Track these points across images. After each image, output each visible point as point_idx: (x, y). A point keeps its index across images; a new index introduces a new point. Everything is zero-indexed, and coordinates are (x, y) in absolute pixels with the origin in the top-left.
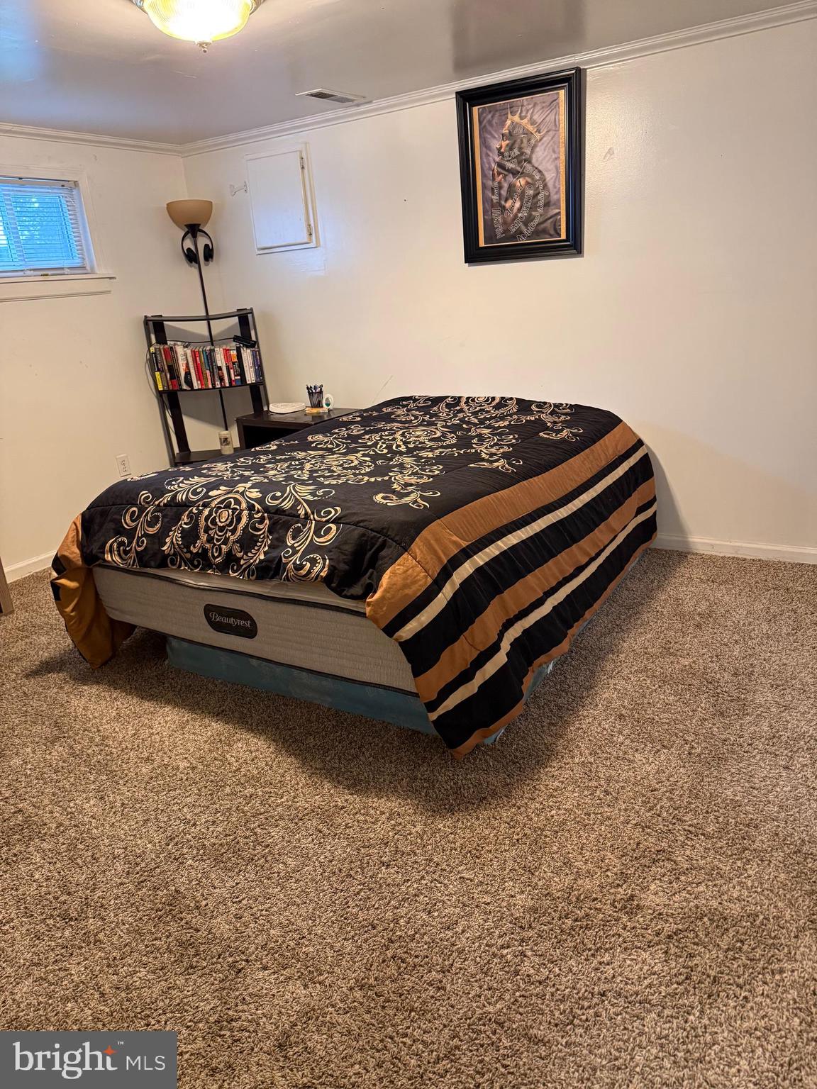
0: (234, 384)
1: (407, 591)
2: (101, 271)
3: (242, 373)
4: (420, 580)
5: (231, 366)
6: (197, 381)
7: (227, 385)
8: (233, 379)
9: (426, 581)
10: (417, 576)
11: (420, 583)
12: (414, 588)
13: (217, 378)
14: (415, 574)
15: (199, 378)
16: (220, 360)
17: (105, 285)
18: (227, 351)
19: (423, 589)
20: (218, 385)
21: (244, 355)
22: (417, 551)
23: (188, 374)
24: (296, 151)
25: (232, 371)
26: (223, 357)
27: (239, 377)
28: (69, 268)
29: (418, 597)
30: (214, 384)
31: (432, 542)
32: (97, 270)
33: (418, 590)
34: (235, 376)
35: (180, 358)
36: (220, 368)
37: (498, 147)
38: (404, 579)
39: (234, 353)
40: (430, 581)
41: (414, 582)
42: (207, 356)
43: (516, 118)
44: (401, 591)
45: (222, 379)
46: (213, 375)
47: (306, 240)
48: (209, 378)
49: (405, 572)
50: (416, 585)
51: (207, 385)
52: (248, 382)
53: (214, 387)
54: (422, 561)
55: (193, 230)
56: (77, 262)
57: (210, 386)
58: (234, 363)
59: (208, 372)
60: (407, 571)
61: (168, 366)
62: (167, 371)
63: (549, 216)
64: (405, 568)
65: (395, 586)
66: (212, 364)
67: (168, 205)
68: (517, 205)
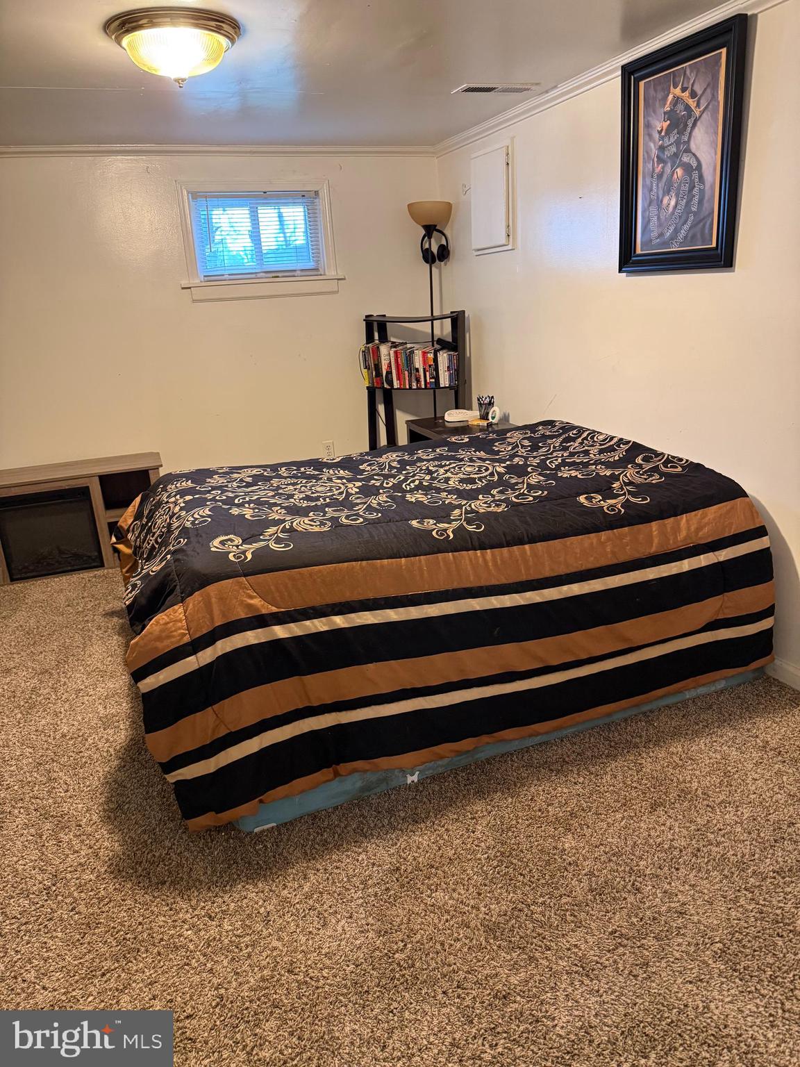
0: (428, 386)
1: (159, 645)
2: (331, 273)
3: (437, 378)
4: (173, 637)
5: (427, 368)
6: (397, 380)
7: (423, 387)
8: (428, 381)
9: (180, 639)
10: (175, 631)
11: (173, 640)
12: (167, 642)
13: (413, 380)
14: (173, 629)
15: (399, 378)
16: (418, 362)
17: (333, 286)
18: (424, 354)
19: (172, 647)
20: (414, 386)
21: (440, 359)
22: (191, 605)
23: (389, 373)
24: (503, 147)
25: (428, 374)
26: (421, 359)
27: (433, 380)
28: (302, 270)
29: (166, 653)
30: (410, 385)
31: (214, 600)
32: (327, 273)
33: (168, 646)
34: (430, 378)
35: (383, 358)
36: (417, 370)
37: (660, 129)
38: (162, 631)
39: (431, 356)
40: (187, 639)
41: (168, 637)
42: (407, 357)
43: (678, 91)
44: (153, 642)
45: (418, 381)
46: (411, 376)
47: (503, 241)
48: (407, 378)
49: (167, 623)
50: (169, 641)
51: (405, 384)
52: (441, 386)
53: (410, 388)
54: (189, 618)
55: (430, 230)
56: (311, 265)
57: (408, 387)
58: (430, 366)
59: (406, 372)
60: (168, 623)
61: (375, 365)
62: (373, 369)
63: (702, 217)
64: (168, 620)
65: (150, 635)
66: (410, 366)
67: (408, 205)
68: (673, 203)
